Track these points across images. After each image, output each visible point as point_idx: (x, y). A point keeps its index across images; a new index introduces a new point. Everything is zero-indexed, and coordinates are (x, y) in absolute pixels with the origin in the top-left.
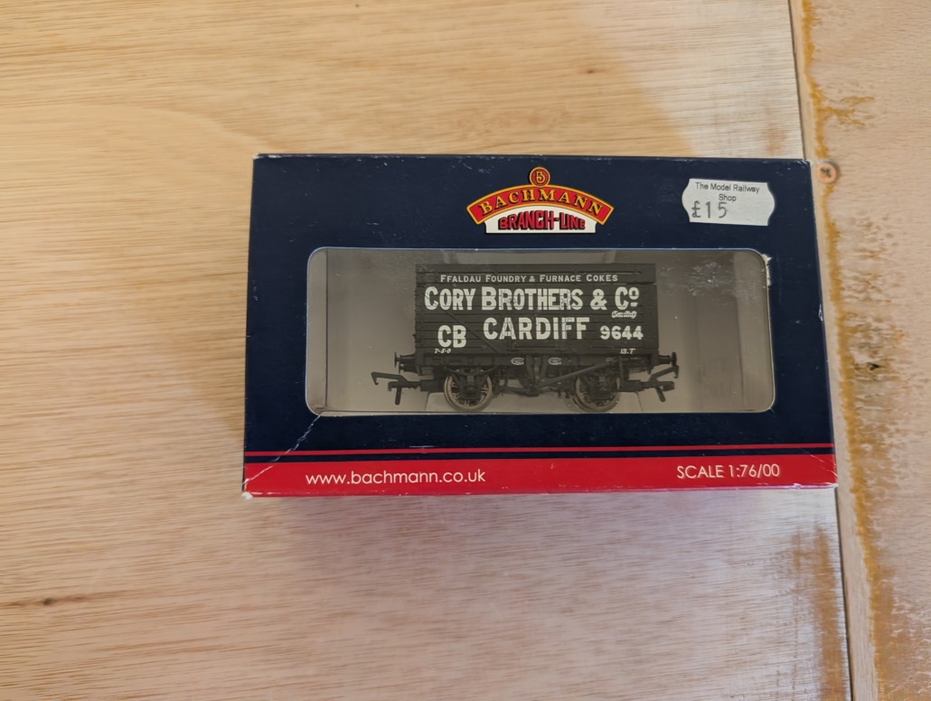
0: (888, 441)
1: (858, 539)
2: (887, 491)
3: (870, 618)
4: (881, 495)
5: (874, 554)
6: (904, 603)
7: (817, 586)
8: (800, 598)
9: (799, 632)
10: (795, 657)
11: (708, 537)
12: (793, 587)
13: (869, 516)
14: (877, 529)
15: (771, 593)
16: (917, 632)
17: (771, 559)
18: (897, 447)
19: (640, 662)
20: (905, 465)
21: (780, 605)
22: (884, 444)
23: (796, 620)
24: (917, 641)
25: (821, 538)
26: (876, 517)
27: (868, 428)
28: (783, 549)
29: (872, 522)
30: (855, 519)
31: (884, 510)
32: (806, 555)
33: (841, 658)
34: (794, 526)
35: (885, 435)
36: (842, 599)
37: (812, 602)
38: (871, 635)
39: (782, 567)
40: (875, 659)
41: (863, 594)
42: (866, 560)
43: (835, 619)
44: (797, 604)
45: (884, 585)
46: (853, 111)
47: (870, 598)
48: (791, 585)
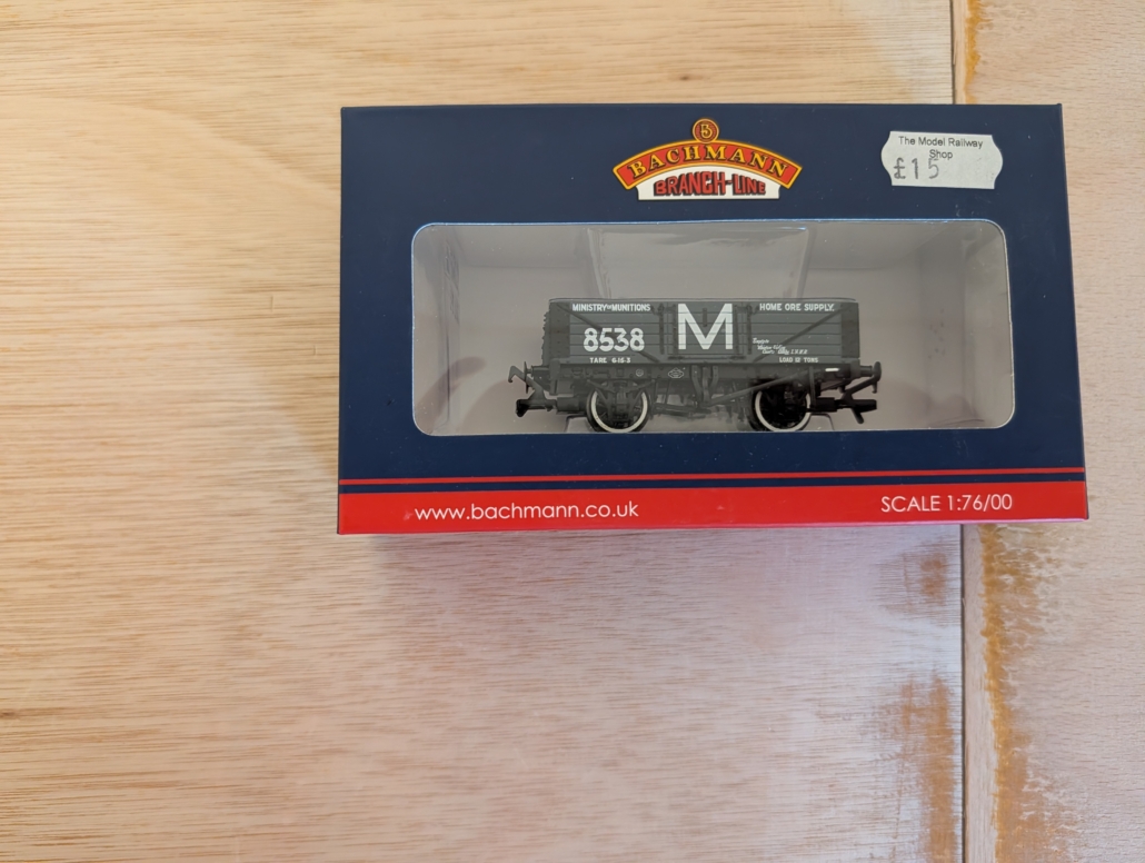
0: (1035, 573)
1: (987, 695)
2: (1030, 637)
3: (995, 795)
4: (1021, 641)
5: (1006, 715)
6: (1040, 779)
7: (929, 750)
8: (907, 765)
9: (902, 808)
10: (895, 838)
11: (795, 682)
12: (898, 750)
13: (1004, 667)
14: (1012, 682)
15: (869, 756)
16: (1053, 816)
17: (873, 714)
18: (1047, 581)
19: (698, 832)
20: (1055, 604)
21: (880, 773)
22: (1030, 577)
23: (900, 792)
24: (1052, 827)
25: (940, 691)
26: (1013, 668)
27: (1011, 555)
28: (890, 702)
29: (1007, 674)
30: (985, 669)
31: (1023, 660)
32: (919, 712)
33: (954, 843)
34: (906, 674)
35: (1032, 565)
36: (960, 770)
37: (922, 771)
39: (886, 724)
41: (988, 764)
42: (994, 723)
43: (950, 793)
44: (902, 772)
45: (1015, 754)
47: (996, 770)
48: (898, 748)
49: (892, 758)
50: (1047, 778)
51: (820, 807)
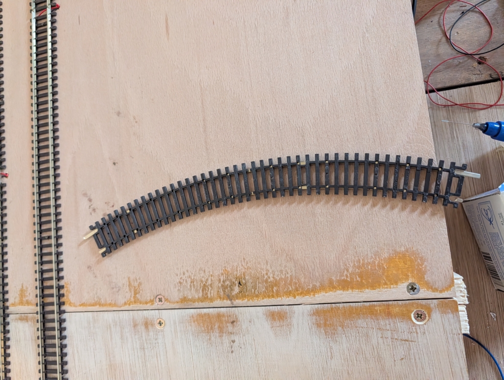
1: (317, 295)
4: (296, 283)
6: (345, 274)
7: (340, 316)
8: (346, 324)
9: (362, 326)
10: (373, 328)
12: (341, 328)
13: (306, 289)
14: (311, 286)
16: (358, 268)
17: (329, 338)
20: (282, 271)
21: (350, 335)
22: (273, 281)
23: (356, 327)
25: (317, 313)
26: (306, 286)
27: (266, 288)
28: (324, 332)
30: (308, 296)
31: (302, 282)
32: (326, 320)
34: (313, 326)
35: (269, 280)
37: (348, 319)
38: (361, 291)
40: (372, 289)
41: (342, 294)
43: (354, 307)
44: (349, 326)
45: (337, 284)
46: (134, 286)
47: (343, 291)
49: (344, 330)
51: (366, 357)
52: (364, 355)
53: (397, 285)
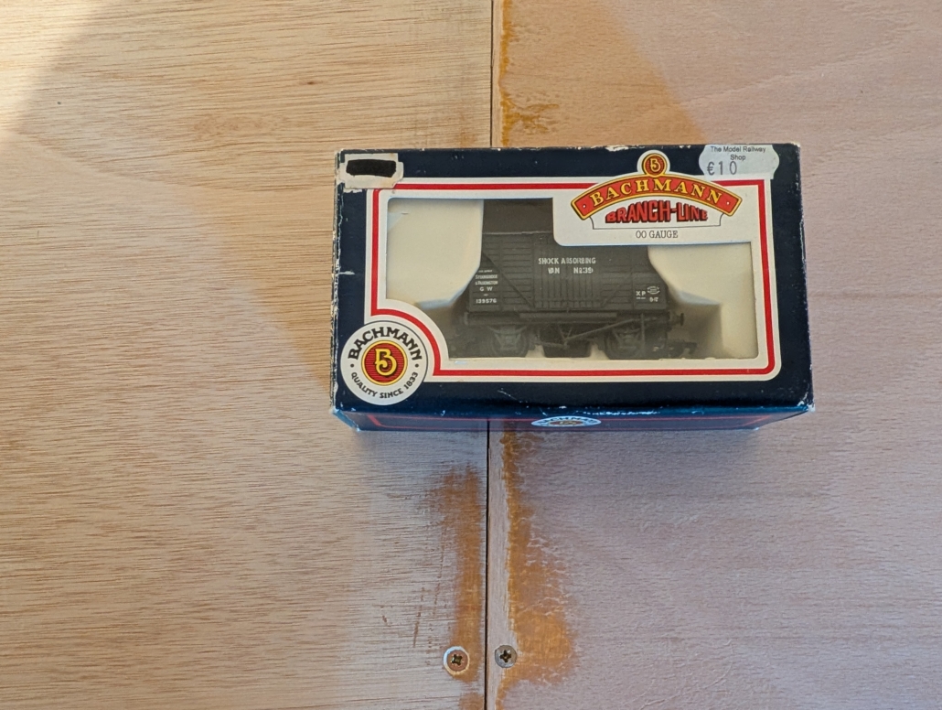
1: (504, 482)
2: (533, 444)
3: (508, 549)
4: (528, 446)
5: (516, 496)
6: (539, 539)
7: (463, 519)
8: (448, 529)
9: (444, 558)
10: (439, 577)
12: (442, 519)
13: (516, 464)
14: (523, 475)
15: (422, 523)
16: (549, 563)
17: (426, 495)
19: (306, 573)
21: (430, 534)
23: (443, 547)
24: (548, 571)
25: (472, 478)
26: (522, 465)
28: (437, 487)
29: (517, 469)
30: (503, 465)
31: (529, 459)
32: (458, 494)
33: (480, 581)
34: (449, 469)
36: (484, 532)
37: (458, 533)
38: (506, 564)
39: (434, 502)
40: (509, 584)
41: (503, 528)
42: (508, 501)
43: (478, 548)
44: (445, 534)
45: (523, 522)
46: (539, 116)
47: (509, 532)
48: (442, 518)
49: (438, 524)
50: (544, 538)
51: (388, 557)
52: (394, 554)
53: (514, 630)
